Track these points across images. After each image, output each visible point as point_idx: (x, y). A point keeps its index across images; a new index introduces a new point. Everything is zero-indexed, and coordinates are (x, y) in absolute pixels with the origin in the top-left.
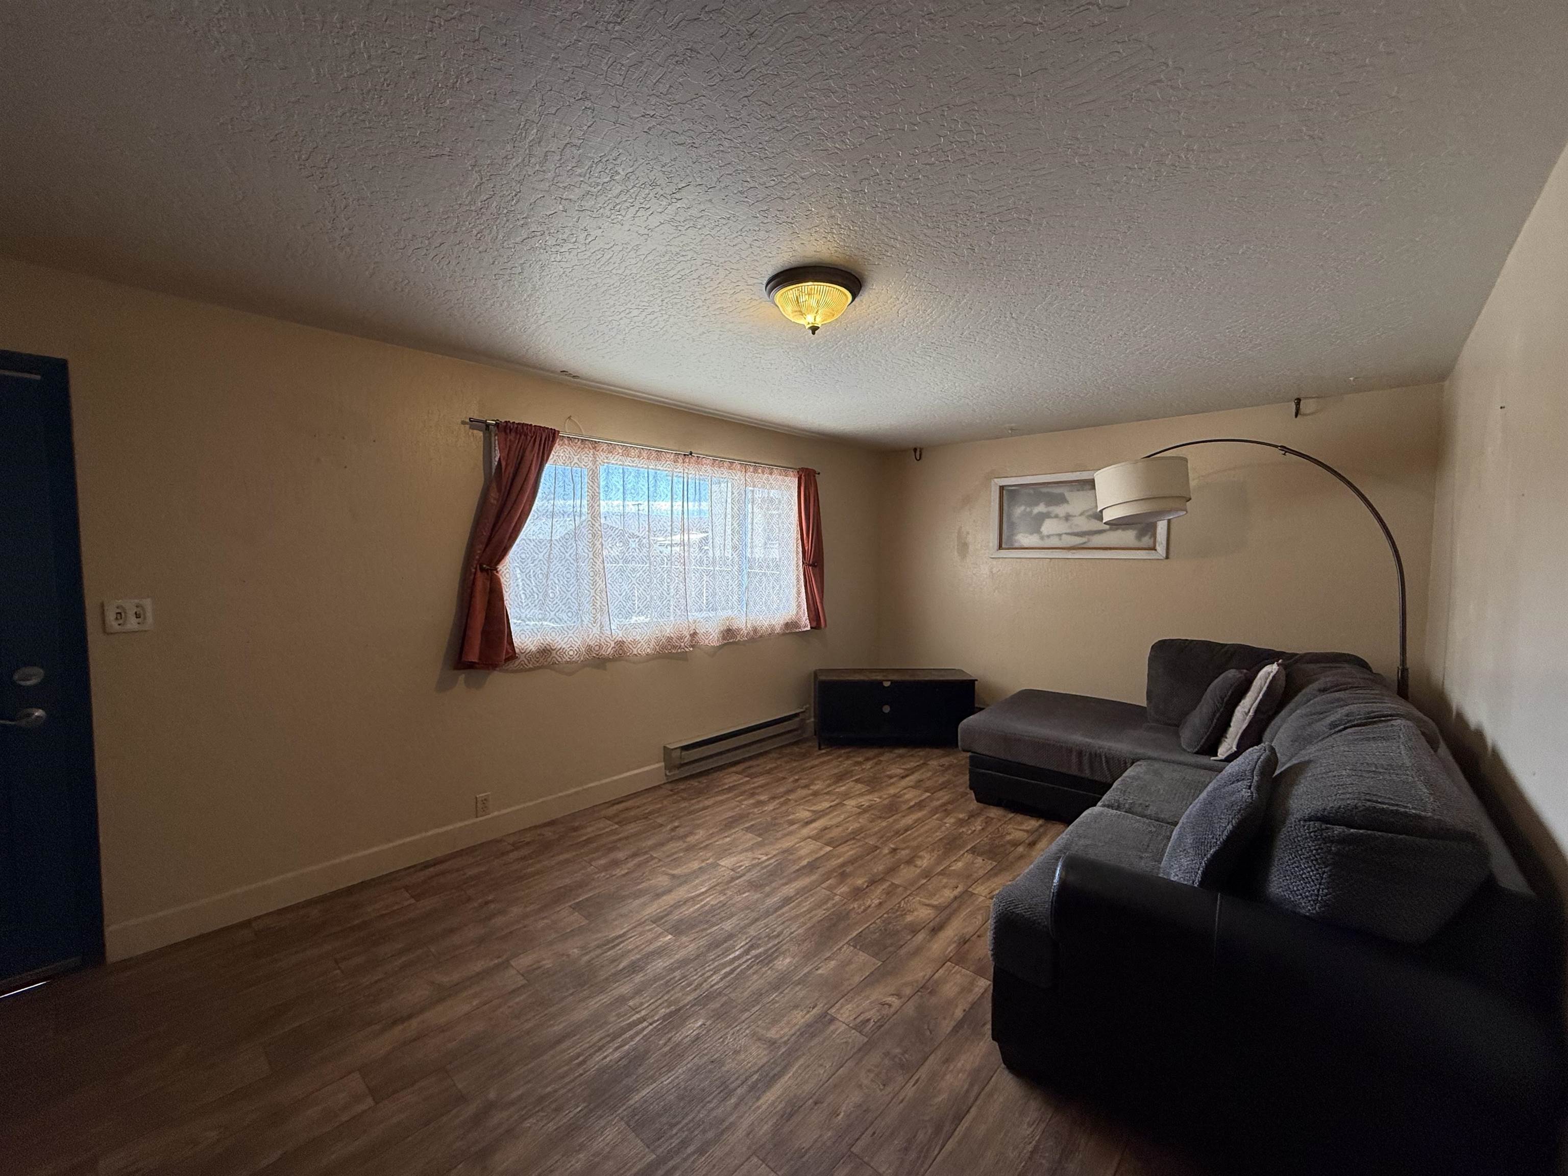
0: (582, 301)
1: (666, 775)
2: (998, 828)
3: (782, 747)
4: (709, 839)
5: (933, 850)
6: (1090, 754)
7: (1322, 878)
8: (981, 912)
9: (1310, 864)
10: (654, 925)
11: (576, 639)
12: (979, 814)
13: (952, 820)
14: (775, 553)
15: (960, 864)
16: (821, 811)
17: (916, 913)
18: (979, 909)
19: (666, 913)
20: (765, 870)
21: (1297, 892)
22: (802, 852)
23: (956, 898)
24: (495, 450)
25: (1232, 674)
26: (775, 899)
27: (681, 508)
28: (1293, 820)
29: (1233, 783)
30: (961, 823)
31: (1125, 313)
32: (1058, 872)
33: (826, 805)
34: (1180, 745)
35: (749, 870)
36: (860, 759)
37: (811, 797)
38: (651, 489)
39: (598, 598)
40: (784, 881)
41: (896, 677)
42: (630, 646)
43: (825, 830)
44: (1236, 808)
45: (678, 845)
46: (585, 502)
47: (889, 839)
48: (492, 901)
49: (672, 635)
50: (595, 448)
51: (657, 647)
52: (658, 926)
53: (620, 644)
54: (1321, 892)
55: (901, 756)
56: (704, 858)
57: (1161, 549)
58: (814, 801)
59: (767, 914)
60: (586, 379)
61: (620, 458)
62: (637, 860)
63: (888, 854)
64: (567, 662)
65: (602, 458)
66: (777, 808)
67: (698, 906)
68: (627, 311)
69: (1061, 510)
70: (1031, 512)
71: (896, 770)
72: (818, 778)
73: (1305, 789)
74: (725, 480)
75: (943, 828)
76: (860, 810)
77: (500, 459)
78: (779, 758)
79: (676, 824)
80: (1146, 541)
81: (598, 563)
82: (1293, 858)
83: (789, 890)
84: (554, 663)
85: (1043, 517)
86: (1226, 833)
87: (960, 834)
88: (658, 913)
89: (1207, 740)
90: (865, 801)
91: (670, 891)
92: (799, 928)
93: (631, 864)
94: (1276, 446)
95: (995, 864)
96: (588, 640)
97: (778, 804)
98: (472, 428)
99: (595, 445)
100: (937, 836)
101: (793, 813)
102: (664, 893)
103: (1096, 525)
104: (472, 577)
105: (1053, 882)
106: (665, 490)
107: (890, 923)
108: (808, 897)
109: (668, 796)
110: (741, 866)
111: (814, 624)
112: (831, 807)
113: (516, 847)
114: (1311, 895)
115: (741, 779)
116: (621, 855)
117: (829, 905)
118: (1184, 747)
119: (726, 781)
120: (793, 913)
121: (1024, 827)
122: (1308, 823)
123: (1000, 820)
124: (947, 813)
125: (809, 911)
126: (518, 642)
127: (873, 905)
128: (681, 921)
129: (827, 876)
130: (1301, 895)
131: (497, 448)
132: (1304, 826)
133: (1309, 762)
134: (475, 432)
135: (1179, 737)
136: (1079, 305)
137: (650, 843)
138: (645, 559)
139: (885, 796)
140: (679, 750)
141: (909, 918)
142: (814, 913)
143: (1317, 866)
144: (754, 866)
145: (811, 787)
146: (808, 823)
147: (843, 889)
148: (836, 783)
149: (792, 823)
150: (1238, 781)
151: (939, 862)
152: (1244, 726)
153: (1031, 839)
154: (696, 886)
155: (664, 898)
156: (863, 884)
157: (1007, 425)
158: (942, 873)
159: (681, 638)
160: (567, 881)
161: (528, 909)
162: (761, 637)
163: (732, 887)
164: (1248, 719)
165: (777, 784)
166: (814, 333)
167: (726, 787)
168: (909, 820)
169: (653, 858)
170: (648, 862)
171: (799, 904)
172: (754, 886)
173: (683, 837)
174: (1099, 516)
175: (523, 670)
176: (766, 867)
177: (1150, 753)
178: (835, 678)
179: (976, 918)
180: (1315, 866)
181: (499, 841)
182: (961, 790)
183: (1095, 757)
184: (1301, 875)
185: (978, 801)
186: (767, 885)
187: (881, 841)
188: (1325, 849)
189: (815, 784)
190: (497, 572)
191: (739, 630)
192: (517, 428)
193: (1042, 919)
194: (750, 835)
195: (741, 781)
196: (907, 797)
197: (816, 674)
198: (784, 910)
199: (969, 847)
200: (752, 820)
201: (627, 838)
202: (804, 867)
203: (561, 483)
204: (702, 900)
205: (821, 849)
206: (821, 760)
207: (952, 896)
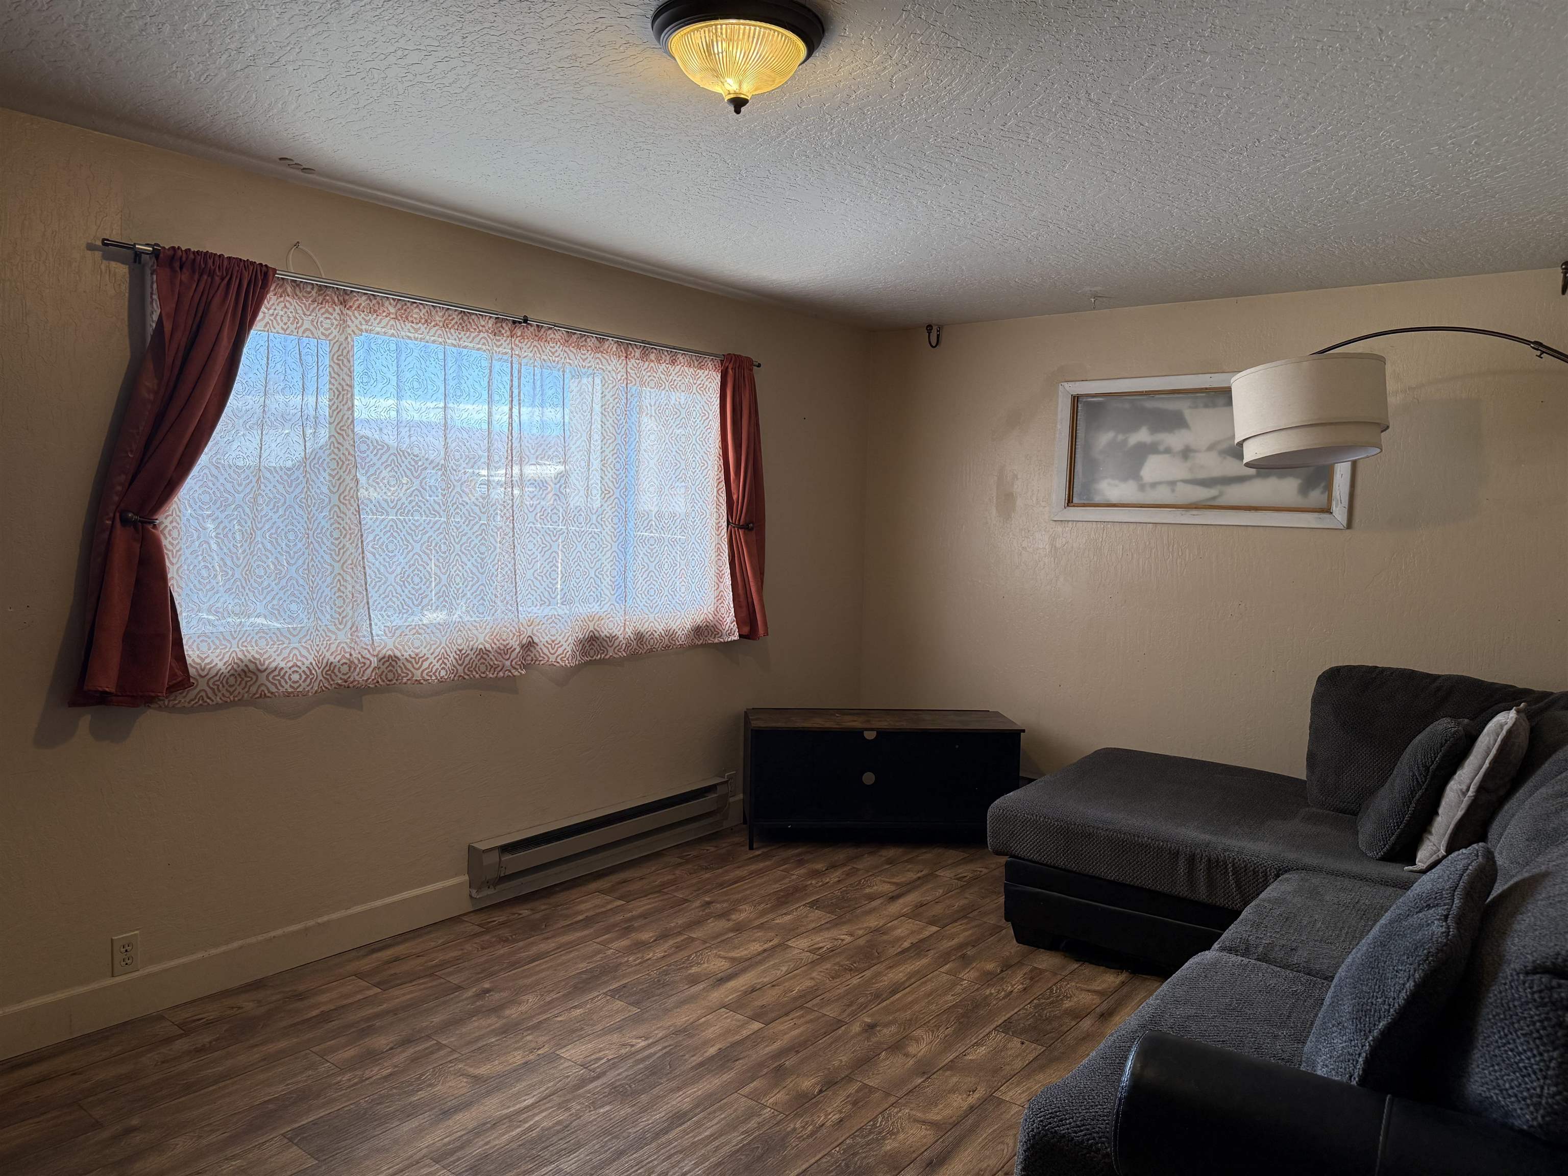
0: (314, 31)
1: (471, 896)
2: (1051, 988)
3: (687, 844)
4: (544, 1012)
5: (938, 1027)
6: (1209, 860)
7: (1548, 1068)
8: (1013, 1132)
9: (1532, 1045)
10: (437, 1166)
11: (305, 653)
12: (1020, 964)
13: (973, 974)
14: (680, 506)
15: (982, 1050)
16: (747, 960)
17: (901, 1136)
18: (1010, 1127)
19: (457, 1144)
20: (641, 1066)
21: (1510, 1092)
22: (710, 1033)
23: (972, 1109)
24: (152, 299)
25: (1444, 726)
26: (659, 1115)
27: (506, 418)
28: (1509, 973)
29: (1420, 912)
30: (988, 978)
31: (1280, 102)
32: (1129, 1063)
33: (756, 947)
34: (1357, 847)
35: (613, 1064)
36: (820, 866)
37: (731, 935)
38: (451, 383)
39: (349, 578)
40: (674, 1084)
41: (885, 724)
42: (409, 666)
43: (753, 991)
44: (1422, 953)
45: (489, 1021)
46: (324, 401)
47: (863, 1007)
48: (134, 1129)
49: (488, 646)
50: (344, 303)
51: (460, 669)
52: (444, 1167)
53: (390, 662)
54: (1546, 1091)
55: (891, 862)
56: (533, 1045)
57: (1339, 512)
58: (736, 941)
59: (641, 1142)
60: (328, 176)
61: (392, 322)
62: (411, 1051)
63: (858, 1034)
64: (288, 695)
65: (357, 322)
66: (669, 955)
67: (519, 1130)
68: (400, 53)
69: (1175, 440)
70: (1125, 441)
71: (881, 886)
72: (744, 900)
73: (1533, 919)
74: (590, 371)
75: (958, 989)
76: (816, 957)
77: (160, 315)
78: (680, 864)
79: (487, 985)
80: (1316, 496)
81: (349, 513)
82: (1506, 1035)
83: (682, 1100)
84: (263, 696)
85: (1143, 452)
86: (1403, 995)
87: (986, 997)
88: (445, 1145)
89: (1399, 837)
90: (823, 940)
91: (466, 1105)
92: (697, 1165)
93: (401, 1057)
94: (1527, 342)
95: (1041, 1049)
96: (328, 654)
97: (671, 947)
98: (107, 257)
99: (344, 297)
100: (946, 1002)
101: (698, 964)
102: (457, 1109)
103: (1232, 468)
104: (105, 536)
105: (1119, 1081)
106: (477, 386)
107: (855, 1154)
108: (715, 1112)
109: (476, 935)
110: (600, 1059)
111: (746, 630)
112: (765, 951)
113: (186, 1029)
114: (1531, 1097)
115: (611, 902)
116: (381, 1042)
117: (753, 1124)
118: (1363, 849)
119: (583, 907)
120: (687, 1141)
121: (1096, 986)
122: (1530, 978)
123: (1055, 974)
124: (966, 961)
125: (713, 1137)
126: (194, 657)
127: (828, 1124)
128: (486, 1157)
129: (752, 1073)
130: (1516, 1096)
131: (155, 297)
132: (1524, 983)
133: (1545, 875)
134: (113, 264)
135: (1357, 833)
136: (1202, 85)
137: (437, 1019)
138: (437, 507)
139: (861, 932)
140: (496, 853)
141: (889, 1145)
142: (722, 1139)
143: (1542, 1048)
144: (623, 1058)
145: (733, 917)
146: (722, 980)
147: (779, 1096)
148: (773, 909)
149: (694, 980)
150: (1429, 907)
151: (948, 1045)
152: (1460, 814)
153: (1105, 1006)
154: (517, 1095)
155: (458, 1117)
156: (814, 1086)
157: (1087, 289)
158: (951, 1066)
159: (504, 651)
160: (280, 1089)
161: (205, 1142)
162: (651, 650)
163: (580, 1096)
164: (1466, 801)
165: (671, 911)
166: (738, 111)
167: (581, 917)
168: (898, 974)
169: (440, 1046)
170: (432, 1053)
171: (699, 1125)
172: (619, 1093)
173: (496, 1010)
174: (1237, 451)
175: (203, 707)
176: (643, 1060)
177: (1309, 859)
178: (779, 725)
179: (1002, 1142)
180: (1538, 1047)
181: (159, 1017)
182: (992, 920)
183: (1216, 865)
184: (1517, 1063)
185: (1018, 941)
186: (643, 1091)
187: (849, 1011)
188: (1554, 1021)
189: (740, 911)
190: (155, 527)
191: (612, 638)
192: (194, 260)
193: (1103, 1143)
194: (619, 1004)
195: (609, 907)
196: (898, 932)
197: (747, 715)
198: (671, 1135)
199: (1000, 1021)
200: (624, 976)
201: (394, 1012)
202: (712, 1058)
203: (278, 365)
204: (525, 1121)
205: (742, 1026)
206: (753, 867)
207: (965, 1105)
